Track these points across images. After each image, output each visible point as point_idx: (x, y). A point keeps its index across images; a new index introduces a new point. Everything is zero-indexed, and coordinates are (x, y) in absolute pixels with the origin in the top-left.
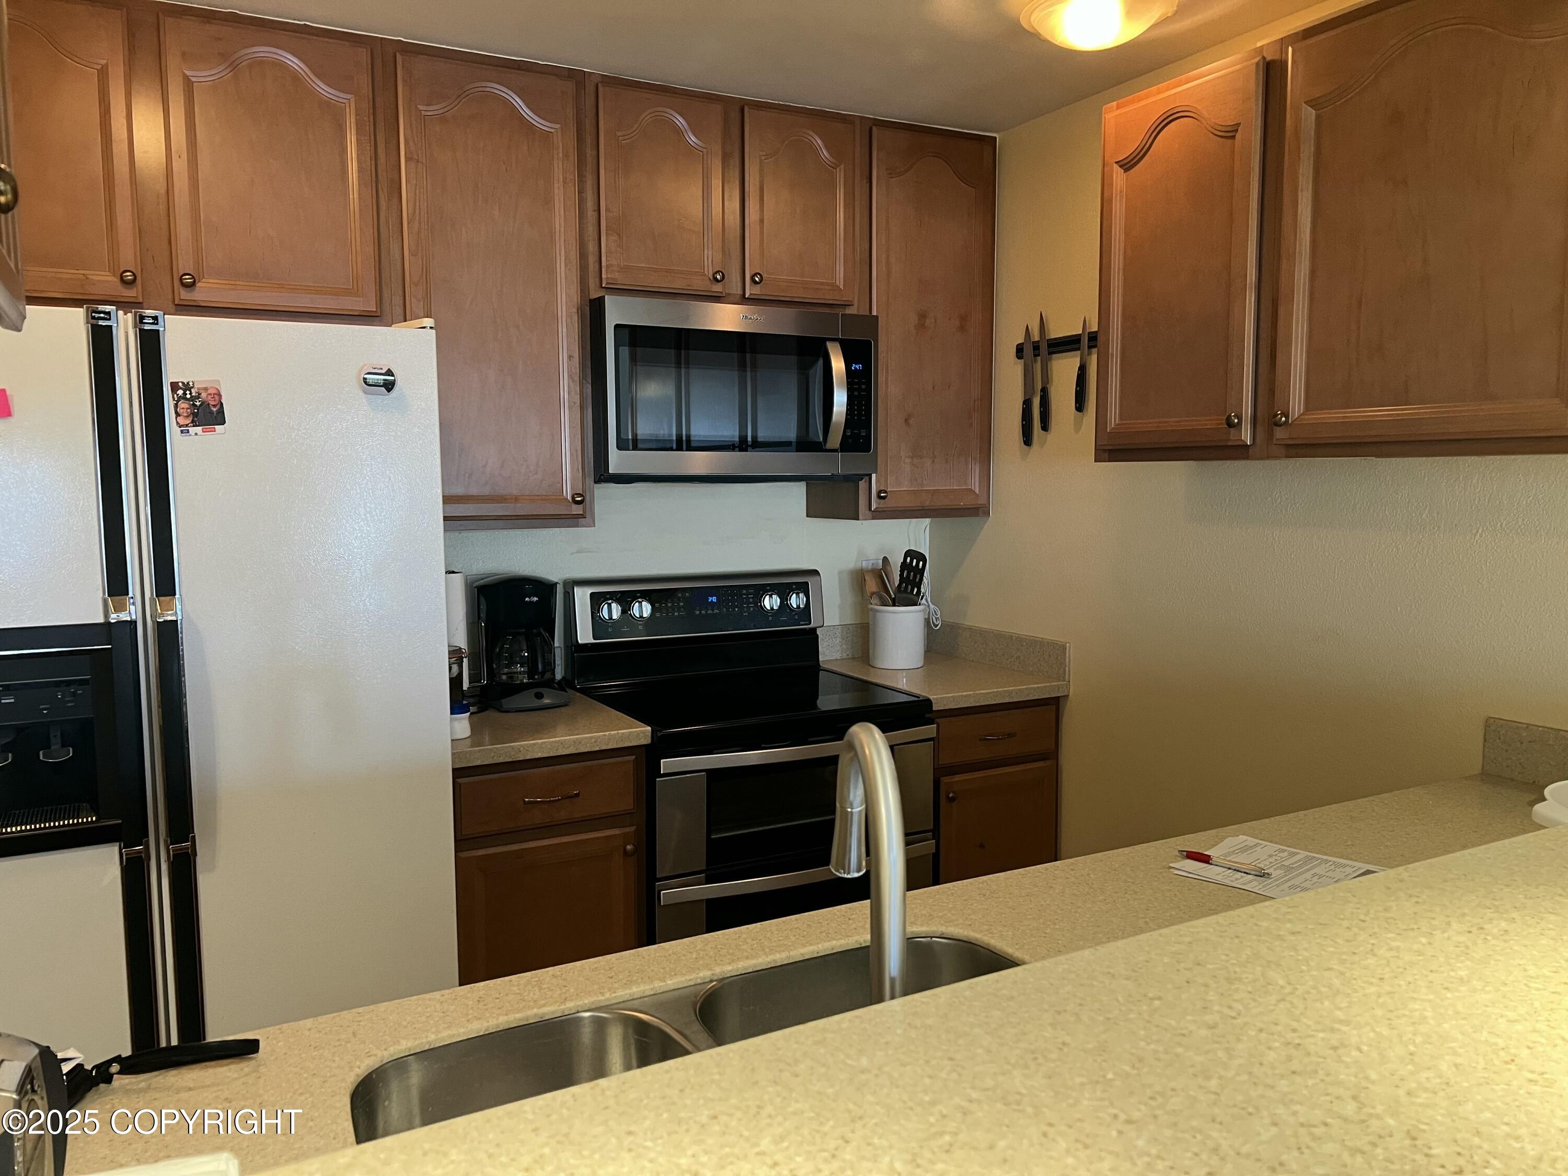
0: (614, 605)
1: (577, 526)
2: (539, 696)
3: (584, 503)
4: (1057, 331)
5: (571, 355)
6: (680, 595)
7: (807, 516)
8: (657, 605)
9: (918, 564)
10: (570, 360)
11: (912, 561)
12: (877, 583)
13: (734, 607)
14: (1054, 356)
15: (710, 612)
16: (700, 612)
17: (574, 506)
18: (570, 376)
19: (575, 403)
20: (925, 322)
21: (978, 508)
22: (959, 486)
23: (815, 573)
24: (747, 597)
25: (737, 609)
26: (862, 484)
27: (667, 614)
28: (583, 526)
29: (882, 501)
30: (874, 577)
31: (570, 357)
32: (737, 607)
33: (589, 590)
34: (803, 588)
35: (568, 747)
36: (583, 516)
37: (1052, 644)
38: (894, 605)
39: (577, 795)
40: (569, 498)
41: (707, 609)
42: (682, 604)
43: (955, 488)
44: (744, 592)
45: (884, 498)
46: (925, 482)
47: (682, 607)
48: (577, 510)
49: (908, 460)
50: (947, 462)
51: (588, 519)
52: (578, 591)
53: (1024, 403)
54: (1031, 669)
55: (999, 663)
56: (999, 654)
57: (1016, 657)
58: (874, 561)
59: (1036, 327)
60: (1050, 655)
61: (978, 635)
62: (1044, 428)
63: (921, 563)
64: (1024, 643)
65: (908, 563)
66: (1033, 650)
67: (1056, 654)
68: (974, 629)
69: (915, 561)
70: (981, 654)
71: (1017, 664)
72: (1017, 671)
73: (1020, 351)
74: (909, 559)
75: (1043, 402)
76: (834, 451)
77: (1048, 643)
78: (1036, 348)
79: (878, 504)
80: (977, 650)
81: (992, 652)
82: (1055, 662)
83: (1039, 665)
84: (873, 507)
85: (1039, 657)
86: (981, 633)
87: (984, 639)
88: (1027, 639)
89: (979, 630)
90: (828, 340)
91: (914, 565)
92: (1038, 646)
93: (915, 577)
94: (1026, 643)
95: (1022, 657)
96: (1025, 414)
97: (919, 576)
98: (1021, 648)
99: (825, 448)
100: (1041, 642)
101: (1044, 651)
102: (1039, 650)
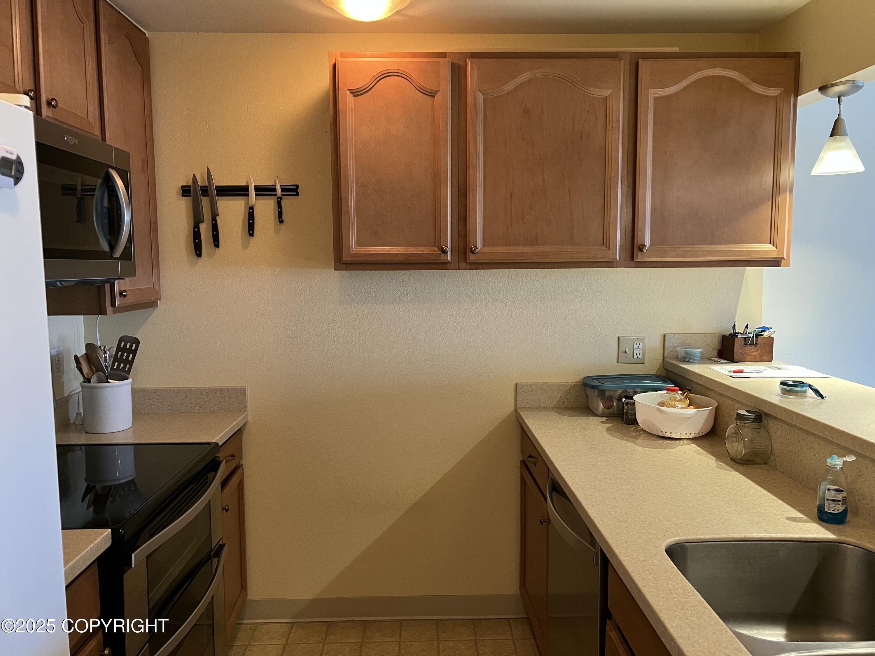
9: (131, 346)
11: (125, 345)
22: (148, 285)
26: (107, 287)
29: (123, 298)
30: (84, 360)
37: (233, 390)
45: (125, 296)
46: (136, 283)
50: (143, 267)
53: (195, 228)
54: (212, 409)
55: (179, 410)
56: (177, 404)
57: (197, 403)
58: (58, 348)
59: (202, 176)
60: (230, 397)
61: (153, 393)
62: (217, 245)
63: (134, 345)
64: (205, 393)
65: (122, 346)
66: (214, 396)
67: (237, 395)
68: (147, 390)
69: (129, 344)
70: (158, 407)
71: (197, 408)
72: (200, 413)
73: (186, 191)
74: (123, 343)
75: (215, 228)
76: (116, 259)
77: (228, 390)
78: (205, 191)
79: (120, 301)
80: (154, 405)
81: (170, 404)
82: (236, 401)
83: (220, 405)
84: (117, 303)
85: (220, 400)
86: (156, 391)
87: (161, 395)
88: (207, 389)
89: (153, 390)
90: (110, 167)
91: (128, 347)
92: (219, 392)
93: (128, 356)
94: (206, 392)
95: (202, 403)
96: (197, 235)
97: (131, 355)
98: (202, 396)
99: (112, 257)
100: (221, 389)
101: (224, 395)
102: (220, 395)
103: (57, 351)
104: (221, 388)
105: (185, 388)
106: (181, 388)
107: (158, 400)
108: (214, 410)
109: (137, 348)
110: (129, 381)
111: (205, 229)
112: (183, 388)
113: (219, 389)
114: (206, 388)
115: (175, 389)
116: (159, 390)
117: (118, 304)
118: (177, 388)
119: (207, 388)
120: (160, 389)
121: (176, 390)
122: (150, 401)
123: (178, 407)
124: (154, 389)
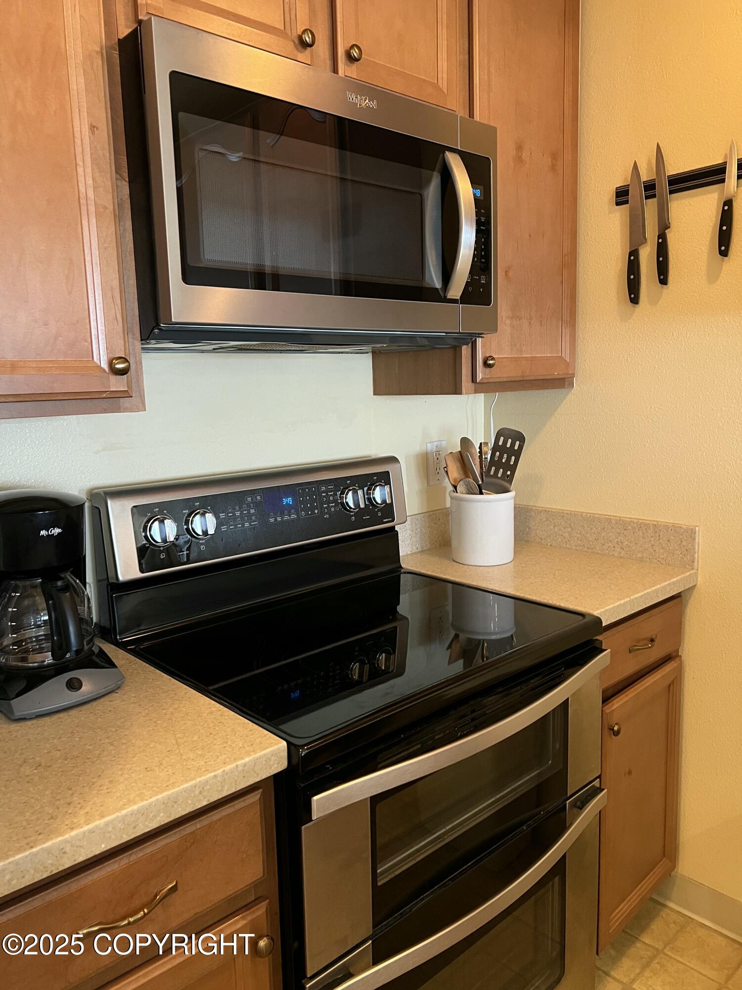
0: (168, 522)
1: (118, 410)
2: (74, 685)
3: (129, 374)
4: (676, 166)
5: (94, 124)
6: (249, 499)
7: (374, 394)
8: (222, 515)
9: (513, 444)
10: (93, 133)
11: (505, 442)
12: (457, 468)
13: (312, 509)
14: (674, 195)
15: (286, 518)
16: (276, 520)
17: (113, 379)
18: (94, 161)
19: (105, 208)
20: (522, 155)
21: (564, 379)
22: (551, 354)
23: (393, 460)
24: (327, 494)
25: (316, 511)
26: (465, 350)
27: (236, 526)
28: (126, 410)
29: (488, 370)
30: (454, 460)
31: (93, 128)
32: (316, 508)
33: (129, 503)
34: (384, 479)
35: (155, 816)
36: (127, 394)
37: (675, 529)
38: (481, 493)
39: (174, 889)
40: (104, 365)
41: (282, 515)
42: (252, 511)
43: (548, 355)
44: (323, 488)
45: (490, 366)
46: (524, 348)
47: (253, 514)
48: (117, 384)
49: (508, 322)
50: (541, 325)
51: (135, 400)
52: (114, 506)
53: (630, 254)
54: (639, 555)
55: (592, 548)
56: (590, 539)
57: (617, 542)
58: (438, 443)
59: (649, 163)
60: (669, 541)
61: (560, 518)
62: (664, 281)
63: (518, 443)
64: (630, 527)
65: (500, 443)
66: (643, 534)
67: (680, 538)
68: (552, 511)
69: (510, 441)
70: (564, 538)
71: (618, 549)
72: (622, 557)
73: (622, 196)
74: (502, 439)
75: (662, 250)
76: (454, 301)
77: (666, 527)
78: (650, 188)
79: (484, 373)
80: (559, 535)
81: (580, 536)
82: (677, 548)
83: (652, 551)
84: (480, 376)
85: (652, 542)
86: (563, 515)
87: (569, 522)
88: (634, 523)
89: (559, 512)
90: (448, 150)
91: (508, 446)
92: (652, 530)
93: (509, 459)
94: (632, 527)
95: (626, 543)
96: (633, 267)
97: (513, 458)
98: (625, 532)
99: (445, 297)
100: (655, 526)
101: (659, 535)
102: (653, 535)
103: (437, 447)
104: (656, 523)
105: (603, 516)
106: (597, 516)
107: (565, 528)
108: (642, 557)
109: (521, 447)
110: (511, 494)
111: (647, 256)
112: (600, 516)
113: (653, 525)
114: (632, 520)
115: (589, 515)
116: (568, 514)
117: (481, 378)
118: (592, 515)
119: (635, 521)
120: (569, 512)
121: (590, 517)
122: (555, 528)
123: (591, 543)
124: (561, 511)
